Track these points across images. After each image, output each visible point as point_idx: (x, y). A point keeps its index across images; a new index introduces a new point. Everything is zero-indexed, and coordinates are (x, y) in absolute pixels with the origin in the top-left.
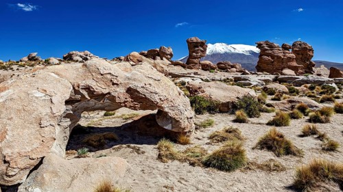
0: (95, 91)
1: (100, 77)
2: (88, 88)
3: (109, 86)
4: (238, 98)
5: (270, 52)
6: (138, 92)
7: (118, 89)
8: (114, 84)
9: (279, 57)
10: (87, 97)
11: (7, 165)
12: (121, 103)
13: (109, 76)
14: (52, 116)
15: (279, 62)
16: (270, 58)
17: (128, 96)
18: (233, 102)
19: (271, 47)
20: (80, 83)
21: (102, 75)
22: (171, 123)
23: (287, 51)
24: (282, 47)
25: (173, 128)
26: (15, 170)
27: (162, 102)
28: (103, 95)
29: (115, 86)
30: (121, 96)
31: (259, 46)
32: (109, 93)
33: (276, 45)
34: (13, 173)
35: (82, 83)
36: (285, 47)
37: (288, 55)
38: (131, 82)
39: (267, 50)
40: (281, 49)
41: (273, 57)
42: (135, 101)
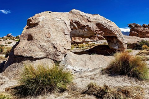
0: (80, 24)
1: (81, 17)
2: (77, 22)
3: (86, 22)
4: (138, 41)
5: (136, 29)
6: (103, 25)
7: (91, 24)
8: (89, 21)
9: (141, 32)
10: (76, 27)
11: (56, 49)
12: (94, 31)
13: (85, 17)
14: (68, 30)
15: (141, 34)
16: (136, 32)
17: (97, 27)
18: (136, 44)
19: (137, 26)
20: (72, 19)
21: (82, 16)
22: (118, 45)
23: (146, 28)
24: (143, 26)
25: (119, 47)
26: (60, 52)
27: (115, 32)
28: (84, 26)
29: (90, 22)
30: (94, 27)
31: (130, 26)
32: (87, 26)
33: (139, 25)
34: (59, 54)
35: (74, 20)
36: (144, 26)
37: (146, 30)
38: (97, 21)
39: (134, 28)
40: (142, 27)
41: (137, 31)
42: (101, 30)
